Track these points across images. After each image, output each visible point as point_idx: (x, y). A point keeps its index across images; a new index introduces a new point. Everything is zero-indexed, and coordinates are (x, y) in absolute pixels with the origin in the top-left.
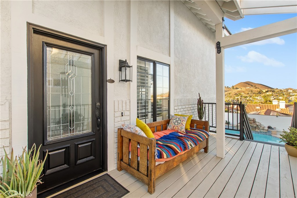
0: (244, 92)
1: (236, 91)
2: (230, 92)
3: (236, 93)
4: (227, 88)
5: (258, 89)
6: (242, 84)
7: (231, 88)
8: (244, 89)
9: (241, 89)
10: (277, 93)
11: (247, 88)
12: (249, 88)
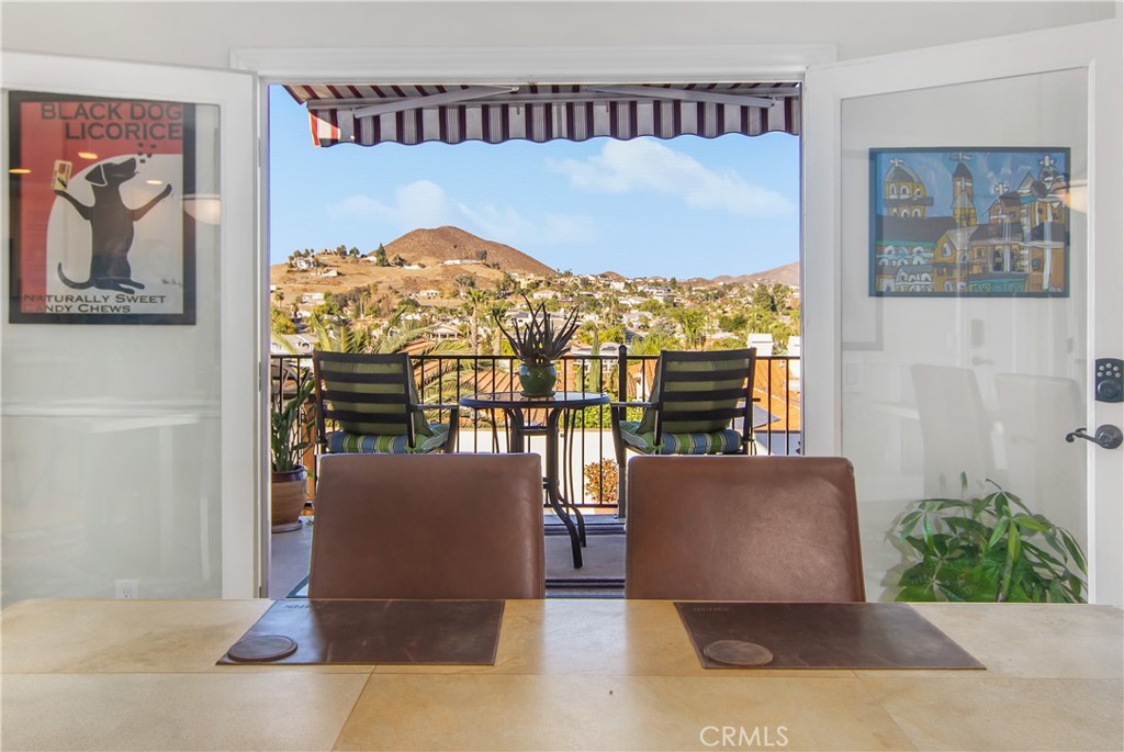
0: (435, 283)
1: (394, 276)
2: (366, 282)
3: (396, 287)
4: (349, 259)
5: (495, 271)
6: (424, 238)
7: (373, 259)
8: (433, 268)
9: (423, 266)
11: (449, 262)
12: (458, 262)
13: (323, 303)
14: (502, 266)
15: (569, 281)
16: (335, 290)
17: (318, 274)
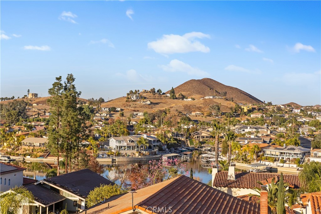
0: (199, 109)
1: (179, 104)
2: (164, 107)
3: (180, 110)
4: (157, 95)
5: (231, 102)
7: (168, 95)
8: (199, 100)
9: (194, 99)
10: (271, 116)
11: (207, 98)
12: (211, 97)
13: (143, 117)
14: (235, 99)
15: (270, 108)
17: (141, 102)
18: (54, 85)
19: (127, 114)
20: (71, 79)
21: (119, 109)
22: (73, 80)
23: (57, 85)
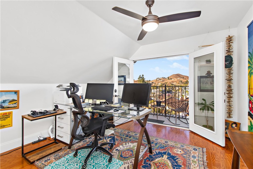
0: (176, 82)
1: (170, 81)
2: (166, 82)
4: (164, 79)
6: (174, 75)
7: (167, 79)
8: (176, 80)
9: (174, 79)
11: (178, 79)
13: (160, 84)
14: (186, 79)
16: (162, 83)
17: (160, 81)
18: (139, 77)
19: (156, 84)
20: (143, 75)
21: (154, 83)
22: (143, 76)
23: (140, 77)
